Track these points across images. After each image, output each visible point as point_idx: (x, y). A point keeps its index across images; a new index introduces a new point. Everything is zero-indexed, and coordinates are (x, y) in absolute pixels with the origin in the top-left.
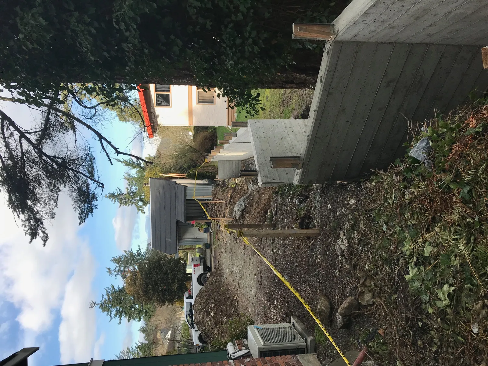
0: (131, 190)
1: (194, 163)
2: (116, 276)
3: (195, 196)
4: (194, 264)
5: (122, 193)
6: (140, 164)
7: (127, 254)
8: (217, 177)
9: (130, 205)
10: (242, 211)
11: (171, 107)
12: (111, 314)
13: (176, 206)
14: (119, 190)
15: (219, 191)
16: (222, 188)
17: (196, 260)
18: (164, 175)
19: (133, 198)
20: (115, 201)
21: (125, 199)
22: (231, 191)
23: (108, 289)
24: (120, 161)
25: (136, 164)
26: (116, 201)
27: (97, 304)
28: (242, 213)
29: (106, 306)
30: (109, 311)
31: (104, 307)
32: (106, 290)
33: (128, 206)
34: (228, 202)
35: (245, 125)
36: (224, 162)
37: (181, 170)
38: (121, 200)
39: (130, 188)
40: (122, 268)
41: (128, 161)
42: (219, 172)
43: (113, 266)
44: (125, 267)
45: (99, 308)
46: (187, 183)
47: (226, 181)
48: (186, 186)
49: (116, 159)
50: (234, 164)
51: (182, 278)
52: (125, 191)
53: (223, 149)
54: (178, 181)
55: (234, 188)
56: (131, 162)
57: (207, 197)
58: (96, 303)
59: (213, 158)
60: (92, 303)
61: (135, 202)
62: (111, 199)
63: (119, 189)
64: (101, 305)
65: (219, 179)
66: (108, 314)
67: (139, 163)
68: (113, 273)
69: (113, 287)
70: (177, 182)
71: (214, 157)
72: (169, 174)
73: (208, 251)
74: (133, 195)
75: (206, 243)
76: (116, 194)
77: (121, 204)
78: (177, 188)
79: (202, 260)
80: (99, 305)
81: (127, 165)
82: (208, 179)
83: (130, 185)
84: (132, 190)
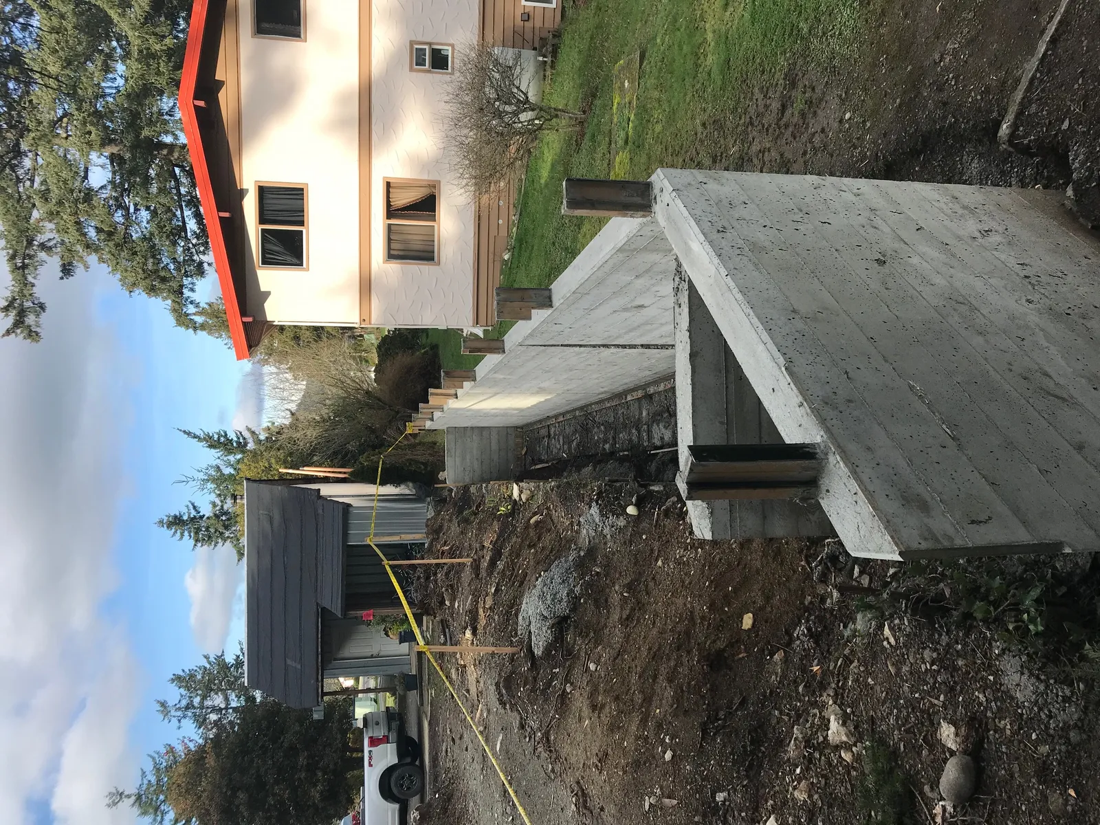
0: (222, 506)
1: (377, 437)
2: (179, 721)
3: (375, 535)
4: (371, 738)
5: (201, 514)
6: (246, 444)
7: (210, 663)
8: (441, 476)
9: (220, 544)
10: (560, 625)
11: (308, 269)
12: (162, 819)
13: (316, 565)
14: (194, 507)
15: (450, 521)
16: (460, 512)
17: (377, 724)
18: (291, 471)
19: (227, 527)
20: (182, 535)
21: (207, 529)
22: (496, 526)
23: (156, 756)
24: (195, 437)
25: (235, 444)
26: (186, 533)
27: (129, 796)
28: (561, 631)
29: (152, 799)
30: (159, 813)
31: (146, 803)
32: (154, 759)
33: (215, 546)
34: (485, 564)
35: (638, 200)
36: (461, 432)
37: (338, 456)
38: (196, 533)
39: (222, 502)
40: (197, 701)
41: (216, 437)
42: (449, 462)
43: (175, 695)
44: (204, 698)
45: (133, 805)
46: (353, 496)
47: (473, 489)
48: (349, 505)
49: (185, 432)
50: (494, 437)
51: (336, 764)
52: (207, 511)
53: (474, 380)
54: (326, 490)
55: (507, 515)
56: (222, 439)
57: (411, 537)
58: (126, 793)
59: (432, 419)
60: (114, 794)
61: (232, 535)
62: (173, 530)
63: (193, 504)
64: (137, 799)
65: (449, 484)
66: (155, 820)
67: (241, 440)
68: (173, 713)
69: (171, 750)
70: (322, 493)
71: (437, 414)
72: (305, 468)
73: (413, 696)
74: (228, 519)
75: (405, 670)
76: (185, 518)
77: (197, 541)
78: (320, 511)
79: (395, 725)
80: (133, 798)
81: (211, 446)
82: (414, 481)
83: (219, 495)
84: (225, 507)
